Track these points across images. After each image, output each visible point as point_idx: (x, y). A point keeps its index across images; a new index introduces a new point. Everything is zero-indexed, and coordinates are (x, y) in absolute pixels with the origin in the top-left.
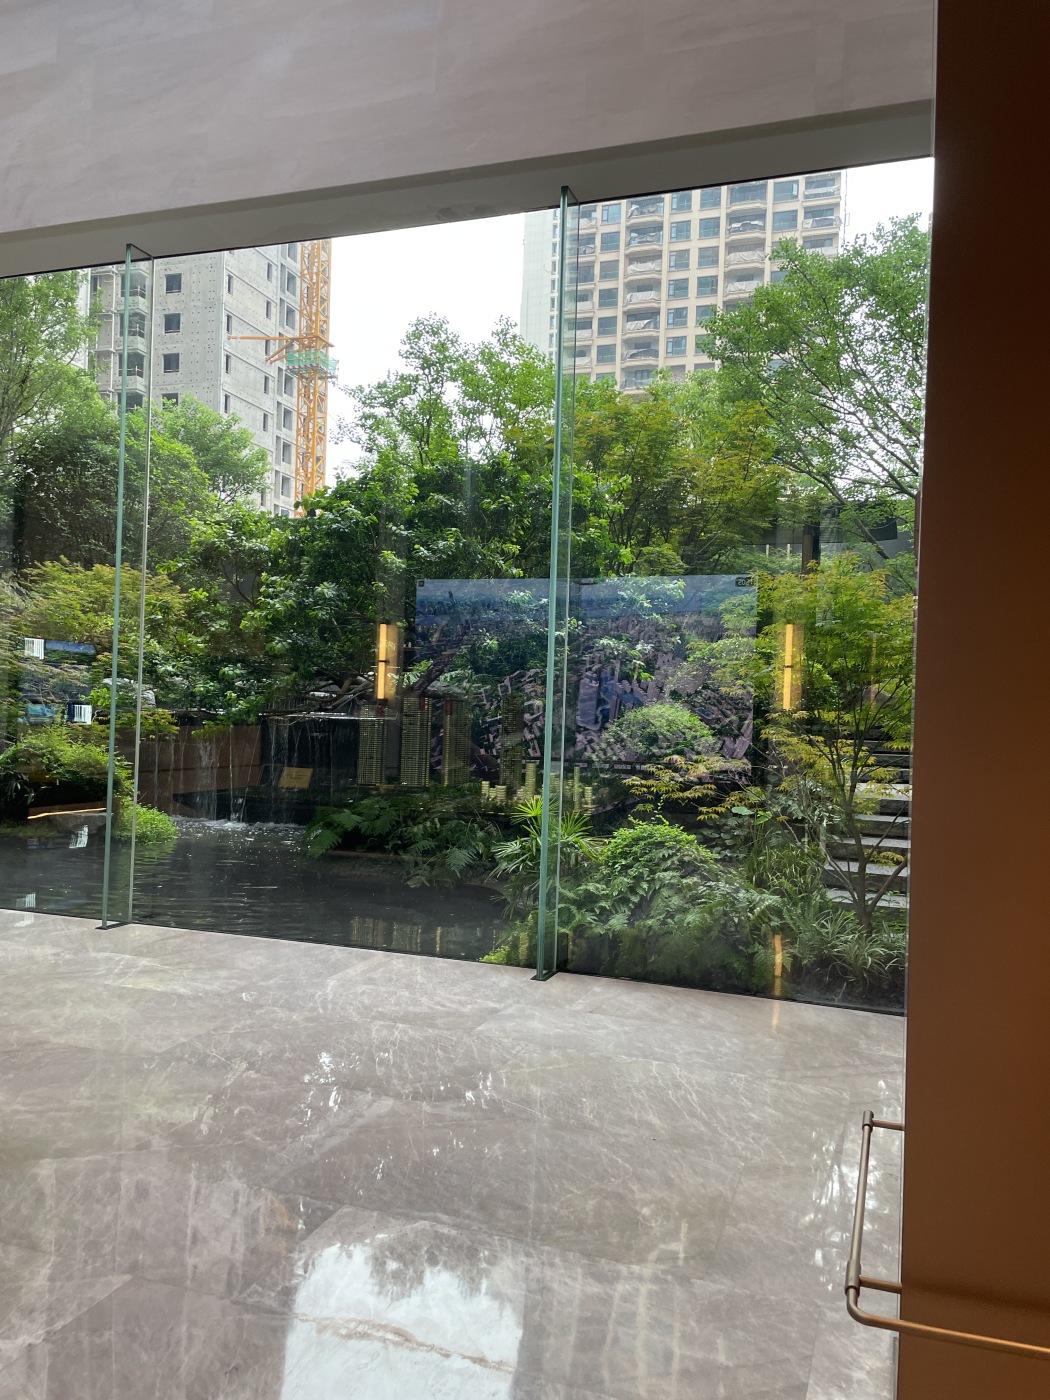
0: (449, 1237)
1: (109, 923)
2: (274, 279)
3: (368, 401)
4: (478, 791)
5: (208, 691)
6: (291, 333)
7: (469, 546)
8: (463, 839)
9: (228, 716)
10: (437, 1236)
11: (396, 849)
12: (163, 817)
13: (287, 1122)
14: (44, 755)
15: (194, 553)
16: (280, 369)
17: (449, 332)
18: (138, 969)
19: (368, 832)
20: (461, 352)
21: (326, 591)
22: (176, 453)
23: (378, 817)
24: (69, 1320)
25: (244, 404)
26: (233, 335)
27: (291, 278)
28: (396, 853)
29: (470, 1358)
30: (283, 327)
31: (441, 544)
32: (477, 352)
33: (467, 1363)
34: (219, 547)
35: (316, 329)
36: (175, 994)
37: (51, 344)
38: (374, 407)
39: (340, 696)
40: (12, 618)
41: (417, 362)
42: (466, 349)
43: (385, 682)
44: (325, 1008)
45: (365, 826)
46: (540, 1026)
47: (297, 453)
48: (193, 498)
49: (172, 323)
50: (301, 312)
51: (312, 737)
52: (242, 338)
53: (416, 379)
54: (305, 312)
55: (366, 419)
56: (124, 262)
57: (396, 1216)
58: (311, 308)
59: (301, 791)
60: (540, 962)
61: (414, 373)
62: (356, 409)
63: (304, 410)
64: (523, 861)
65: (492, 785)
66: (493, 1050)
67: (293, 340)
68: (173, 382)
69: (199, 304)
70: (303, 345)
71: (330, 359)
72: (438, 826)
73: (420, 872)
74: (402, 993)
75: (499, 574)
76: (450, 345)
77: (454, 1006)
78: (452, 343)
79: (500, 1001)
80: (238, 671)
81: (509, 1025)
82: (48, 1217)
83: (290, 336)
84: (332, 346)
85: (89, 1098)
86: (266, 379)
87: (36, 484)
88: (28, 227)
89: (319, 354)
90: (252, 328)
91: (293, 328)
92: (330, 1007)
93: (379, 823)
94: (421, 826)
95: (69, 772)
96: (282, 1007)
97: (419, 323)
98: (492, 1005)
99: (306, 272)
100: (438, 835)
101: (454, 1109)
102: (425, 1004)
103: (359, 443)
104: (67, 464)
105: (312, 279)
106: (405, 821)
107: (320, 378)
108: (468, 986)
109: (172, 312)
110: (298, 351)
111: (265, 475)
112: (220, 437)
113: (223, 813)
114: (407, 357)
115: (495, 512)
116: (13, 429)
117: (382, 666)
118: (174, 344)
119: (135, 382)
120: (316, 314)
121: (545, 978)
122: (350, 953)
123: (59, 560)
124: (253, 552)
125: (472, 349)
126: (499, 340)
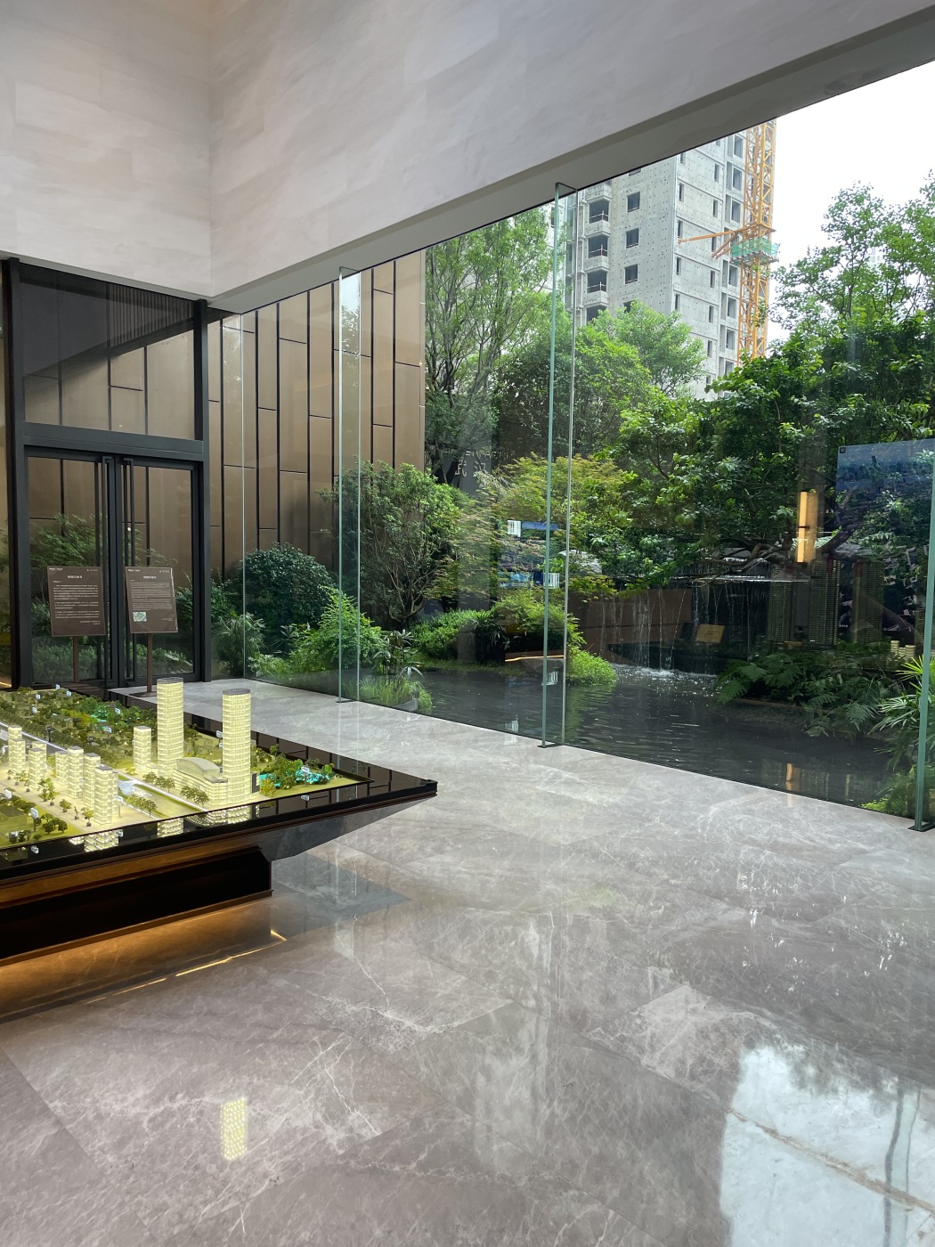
0: (769, 1030)
1: (547, 743)
2: (720, 179)
3: (789, 281)
4: (887, 649)
5: (630, 558)
6: (735, 226)
7: (874, 410)
8: (866, 695)
9: (646, 579)
10: (758, 1026)
11: (797, 700)
12: (605, 663)
13: (652, 913)
14: (515, 612)
15: (624, 441)
16: (725, 262)
17: (872, 197)
18: (562, 780)
19: (773, 684)
20: (886, 215)
21: (727, 465)
22: (623, 354)
23: (782, 671)
24: (464, 1021)
25: (692, 299)
26: (683, 239)
27: (737, 174)
28: (798, 704)
29: (763, 1128)
30: (729, 222)
31: (841, 410)
32: (902, 213)
33: (760, 1131)
34: (643, 433)
35: (759, 218)
36: (586, 802)
37: (526, 278)
38: (794, 285)
39: (749, 559)
40: (494, 504)
41: (839, 234)
42: (891, 211)
43: (804, 546)
44: (703, 828)
45: (769, 679)
46: (907, 871)
47: (739, 338)
48: (638, 392)
49: (632, 238)
50: (745, 205)
51: (730, 598)
52: (691, 240)
53: (839, 250)
54: (749, 204)
55: (786, 298)
56: (553, 200)
57: (726, 1003)
58: (755, 199)
59: (715, 645)
60: (919, 814)
61: (836, 245)
62: (778, 290)
63: (746, 297)
64: (908, 717)
65: (902, 645)
66: (852, 885)
67: (737, 232)
68: (633, 291)
69: (655, 216)
70: (747, 235)
71: (773, 244)
72: (841, 681)
73: (820, 723)
74: (776, 826)
75: (906, 435)
76: (874, 211)
77: (823, 842)
78: (876, 208)
79: (870, 845)
80: (655, 541)
81: (874, 866)
82: (465, 948)
83: (735, 229)
84: (774, 231)
85: (509, 870)
86: (712, 273)
87: (517, 394)
88: (482, 186)
89: (761, 241)
90: (700, 229)
91: (738, 221)
92: (708, 828)
93: (782, 676)
94: (823, 681)
95: (534, 625)
96: (667, 823)
97: (843, 194)
98: (861, 846)
99: (750, 165)
100: (840, 689)
101: (800, 929)
102: (796, 837)
103: (779, 322)
104: (538, 376)
105: (755, 170)
106: (808, 675)
107: (763, 264)
108: (841, 827)
109: (632, 228)
110: (742, 242)
111: (701, 364)
112: (663, 334)
113: (655, 665)
114: (829, 231)
115: (906, 373)
116: (500, 352)
117: (801, 532)
118: (635, 256)
119: (600, 296)
120: (759, 204)
121: (924, 829)
122: (736, 787)
123: (530, 456)
124: (670, 436)
125: (897, 210)
126: (928, 196)
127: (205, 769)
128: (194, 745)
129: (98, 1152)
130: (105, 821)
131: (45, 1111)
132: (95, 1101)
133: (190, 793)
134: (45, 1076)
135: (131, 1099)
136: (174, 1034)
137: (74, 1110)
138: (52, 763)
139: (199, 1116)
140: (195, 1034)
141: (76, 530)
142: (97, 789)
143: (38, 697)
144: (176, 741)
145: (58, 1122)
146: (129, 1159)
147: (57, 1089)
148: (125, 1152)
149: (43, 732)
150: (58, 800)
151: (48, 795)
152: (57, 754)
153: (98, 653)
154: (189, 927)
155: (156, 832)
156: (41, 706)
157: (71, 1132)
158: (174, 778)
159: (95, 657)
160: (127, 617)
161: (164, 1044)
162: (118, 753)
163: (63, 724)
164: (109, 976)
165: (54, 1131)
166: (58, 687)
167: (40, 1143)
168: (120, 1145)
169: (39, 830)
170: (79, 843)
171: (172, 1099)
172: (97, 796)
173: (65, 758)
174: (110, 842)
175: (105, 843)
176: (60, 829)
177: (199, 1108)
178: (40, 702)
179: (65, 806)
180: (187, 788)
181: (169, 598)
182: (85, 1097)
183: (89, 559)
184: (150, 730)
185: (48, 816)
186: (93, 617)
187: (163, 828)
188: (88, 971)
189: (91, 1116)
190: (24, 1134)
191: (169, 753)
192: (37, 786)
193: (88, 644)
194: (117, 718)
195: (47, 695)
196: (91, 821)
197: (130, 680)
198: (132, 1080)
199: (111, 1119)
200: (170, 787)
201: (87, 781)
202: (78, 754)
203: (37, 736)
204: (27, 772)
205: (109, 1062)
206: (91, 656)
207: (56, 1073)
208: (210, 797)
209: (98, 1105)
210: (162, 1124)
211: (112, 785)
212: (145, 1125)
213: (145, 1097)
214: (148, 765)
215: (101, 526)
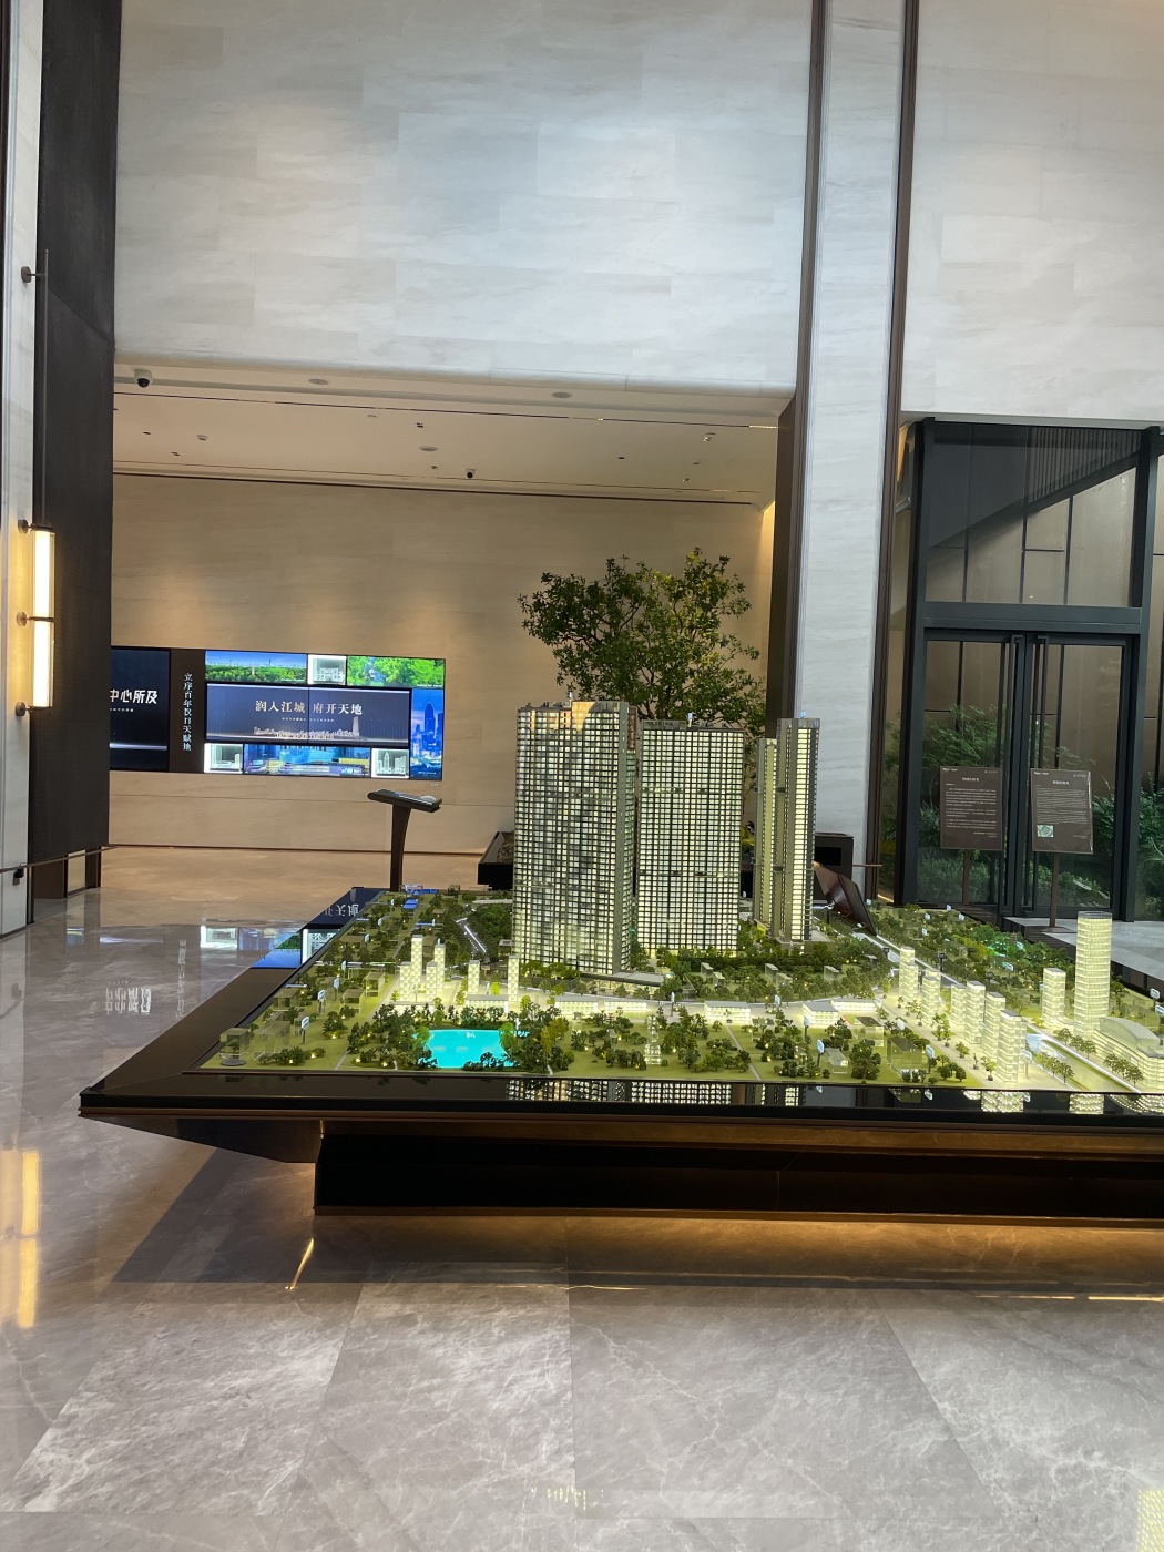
127: (1138, 1037)
128: (1119, 1002)
129: (994, 1485)
130: (1010, 1078)
131: (932, 1409)
132: (991, 1421)
133: (1119, 1065)
134: (933, 1367)
135: (1035, 1435)
136: (1089, 1372)
137: (966, 1422)
138: (947, 996)
139: (1122, 1490)
140: (1118, 1382)
141: (972, 723)
142: (1001, 1037)
143: (928, 917)
144: (1100, 993)
145: (947, 1429)
146: (1032, 1508)
147: (948, 1388)
148: (1027, 1497)
149: (934, 959)
150: (954, 1041)
151: (943, 1034)
152: (953, 986)
153: (991, 872)
154: (1108, 1239)
155: (1069, 1106)
156: (931, 928)
157: (962, 1447)
158: (1096, 1041)
159: (987, 876)
160: (1030, 831)
161: (1077, 1381)
162: (1022, 997)
163: (956, 953)
164: (1007, 1271)
165: (943, 1438)
166: (949, 908)
167: (927, 1447)
168: (1021, 1486)
169: (934, 1073)
170: (975, 1098)
171: (1088, 1454)
172: (1000, 1046)
173: (962, 993)
174: (1012, 1105)
175: (1009, 1106)
176: (957, 1077)
177: (1124, 1479)
178: (929, 923)
179: (962, 1051)
180: (1113, 1057)
181: (1085, 810)
182: (980, 1412)
183: (985, 759)
184: (1064, 974)
185: (944, 1058)
186: (989, 828)
187: (1076, 1103)
188: (981, 1258)
189: (986, 1438)
190: (909, 1428)
191: (1089, 1007)
192: (930, 1021)
193: (979, 861)
194: (1019, 955)
195: (937, 916)
196: (993, 1074)
197: (1028, 909)
198: (1037, 1411)
199: (1011, 1450)
200: (1089, 1051)
201: (988, 1025)
202: (978, 992)
203: (927, 962)
204: (918, 1002)
205: (1007, 1378)
206: (982, 875)
207: (945, 1369)
208: (1144, 1075)
209: (995, 1426)
210: (1074, 1482)
211: (1019, 1035)
212: (1052, 1474)
213: (1053, 1439)
214: (1060, 1019)
215: (1004, 718)
